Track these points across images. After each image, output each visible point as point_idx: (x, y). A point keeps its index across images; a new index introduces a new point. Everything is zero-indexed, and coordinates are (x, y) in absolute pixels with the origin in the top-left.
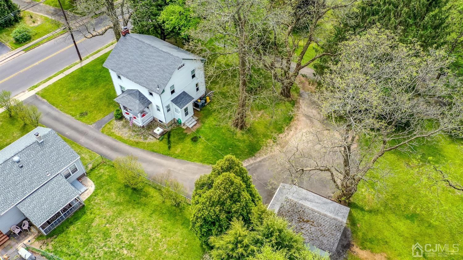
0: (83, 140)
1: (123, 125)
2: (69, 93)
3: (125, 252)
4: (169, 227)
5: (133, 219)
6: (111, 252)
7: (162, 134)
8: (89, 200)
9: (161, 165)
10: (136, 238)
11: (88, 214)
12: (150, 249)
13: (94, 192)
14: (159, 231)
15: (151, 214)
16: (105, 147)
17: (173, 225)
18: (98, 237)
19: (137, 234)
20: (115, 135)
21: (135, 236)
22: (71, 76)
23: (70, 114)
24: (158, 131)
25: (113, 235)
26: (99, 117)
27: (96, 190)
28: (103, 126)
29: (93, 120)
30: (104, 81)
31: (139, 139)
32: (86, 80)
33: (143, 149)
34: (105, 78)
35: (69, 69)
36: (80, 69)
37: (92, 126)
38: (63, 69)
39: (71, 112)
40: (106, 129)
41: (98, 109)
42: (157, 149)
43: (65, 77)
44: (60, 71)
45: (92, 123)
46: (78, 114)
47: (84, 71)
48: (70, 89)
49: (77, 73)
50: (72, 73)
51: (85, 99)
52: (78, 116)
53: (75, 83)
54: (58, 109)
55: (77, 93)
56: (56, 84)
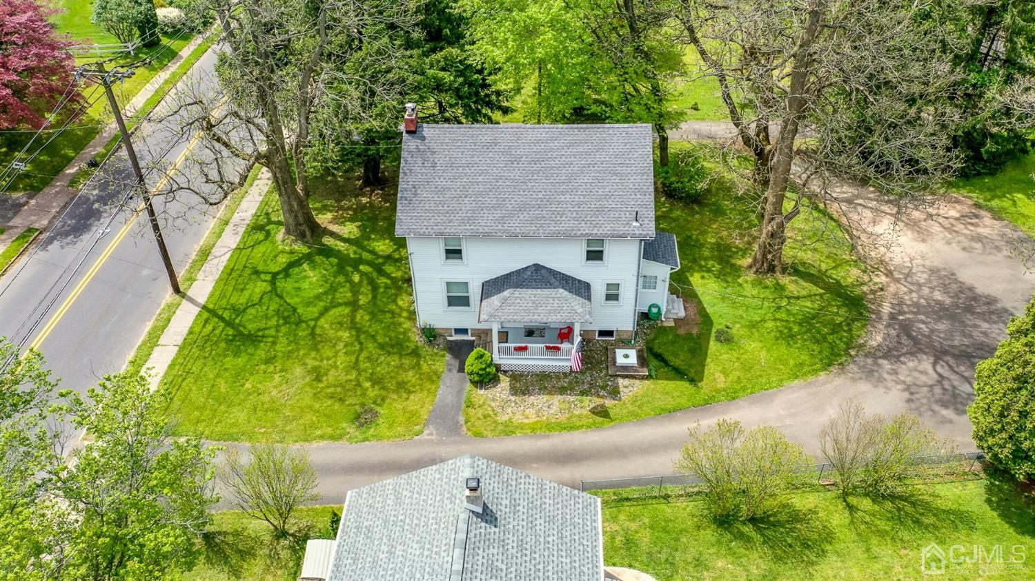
1: (514, 391)
2: (248, 385)
7: (642, 361)
15: (868, 550)
17: (941, 542)
20: (521, 427)
22: (194, 344)
23: (322, 437)
24: (627, 357)
26: (421, 403)
28: (462, 419)
29: (412, 417)
30: (322, 314)
31: (599, 401)
32: (260, 334)
33: (636, 418)
34: (315, 306)
35: (165, 326)
36: (206, 315)
37: (429, 434)
38: (143, 336)
39: (319, 432)
40: (478, 423)
41: (391, 385)
42: (669, 403)
43: (179, 351)
44: (139, 343)
45: (417, 428)
46: (344, 425)
47: (226, 315)
48: (239, 376)
49: (209, 327)
50: (191, 332)
51: (318, 379)
52: (352, 430)
53: (237, 354)
54: (264, 443)
55: (277, 376)
56: (175, 380)
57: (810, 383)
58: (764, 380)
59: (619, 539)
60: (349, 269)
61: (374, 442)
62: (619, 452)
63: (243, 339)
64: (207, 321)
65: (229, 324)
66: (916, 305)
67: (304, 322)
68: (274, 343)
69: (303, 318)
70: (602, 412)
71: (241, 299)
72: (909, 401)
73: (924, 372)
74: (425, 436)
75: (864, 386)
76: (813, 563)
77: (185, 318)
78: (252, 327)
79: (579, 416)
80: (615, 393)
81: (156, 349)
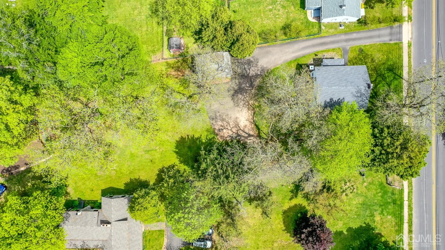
0: (343, 37)
2: (385, 57)
3: (270, 7)
4: (263, 28)
5: (280, 20)
6: (275, 3)
7: (308, 67)
8: (306, 14)
9: (293, 52)
10: (272, 15)
11: (299, 8)
12: (263, 15)
13: (307, 18)
14: (266, 24)
15: (275, 28)
16: (328, 42)
18: (286, 4)
19: (273, 17)
20: (331, 51)
21: (273, 15)
22: (400, 67)
23: (368, 46)
24: (312, 68)
25: (281, 9)
26: (351, 55)
27: (308, 20)
28: (342, 52)
29: (352, 51)
30: (376, 78)
31: (317, 57)
32: (388, 72)
33: (309, 54)
34: (379, 81)
35: (409, 72)
36: (401, 76)
37: (348, 48)
39: (369, 47)
40: (339, 51)
41: (358, 59)
42: (303, 59)
43: (402, 65)
44: (412, 67)
45: (350, 49)
46: (364, 49)
47: (397, 77)
48: (388, 59)
49: (399, 72)
50: (402, 70)
51: (372, 59)
52: (363, 48)
53: (391, 65)
54: (378, 43)
55: (380, 60)
56: (400, 57)
57: (275, 66)
59: (314, 27)
60: (374, 94)
61: (358, 45)
62: (314, 46)
63: (391, 69)
64: (401, 75)
65: (395, 74)
67: (379, 75)
68: (384, 69)
69: (380, 77)
70: (316, 55)
71: (396, 82)
72: (258, 62)
73: (253, 70)
74: (349, 47)
75: (265, 66)
76: (285, 25)
77: (405, 75)
78: (390, 74)
79: (320, 54)
80: (314, 59)
81: (408, 65)
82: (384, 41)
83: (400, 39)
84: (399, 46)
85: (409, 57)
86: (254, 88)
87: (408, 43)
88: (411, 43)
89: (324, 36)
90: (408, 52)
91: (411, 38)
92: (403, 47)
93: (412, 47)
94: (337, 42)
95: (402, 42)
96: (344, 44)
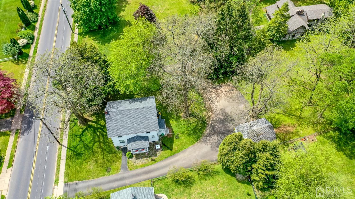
0: (127, 182)
1: (137, 159)
2: (83, 166)
4: (213, 180)
5: (197, 191)
7: (161, 147)
9: (178, 160)
10: (207, 196)
12: (217, 195)
13: (168, 197)
14: (212, 185)
15: (201, 182)
16: (142, 175)
17: (213, 178)
19: (205, 194)
20: (139, 166)
21: (205, 196)
22: (69, 158)
23: (101, 176)
24: (158, 147)
26: (118, 164)
27: (167, 195)
28: (127, 167)
29: (118, 168)
30: (93, 145)
31: (153, 158)
32: (81, 153)
33: (161, 160)
34: (91, 143)
35: (61, 154)
36: (68, 150)
37: (122, 171)
38: (57, 158)
39: (100, 175)
40: (131, 167)
41: (112, 161)
42: (166, 155)
43: (66, 161)
44: (57, 160)
45: (119, 170)
46: (105, 172)
47: (73, 149)
48: (81, 164)
49: (70, 153)
50: (67, 155)
51: (97, 163)
52: (106, 173)
53: (78, 159)
54: (90, 180)
55: (88, 163)
56: (68, 168)
57: (194, 146)
58: (185, 146)
59: (159, 188)
60: (96, 131)
61: (111, 175)
62: (158, 169)
63: (79, 155)
64: (69, 151)
65: (74, 151)
66: (216, 120)
67: (90, 148)
68: (85, 155)
69: (90, 147)
70: (154, 160)
71: (74, 144)
72: (211, 147)
73: (215, 139)
74: (121, 172)
75: (204, 145)
76: (191, 187)
77: (64, 151)
78: (79, 151)
79: (150, 162)
80: (156, 156)
81: (61, 161)
82: (83, 182)
83: (66, 185)
84: (68, 178)
85: (58, 169)
86: (210, 125)
87: (58, 183)
88: (55, 183)
89: (148, 180)
90: (59, 174)
91: (54, 188)
92: (64, 178)
93: (54, 179)
94: (133, 176)
95: (64, 183)
96: (126, 175)
